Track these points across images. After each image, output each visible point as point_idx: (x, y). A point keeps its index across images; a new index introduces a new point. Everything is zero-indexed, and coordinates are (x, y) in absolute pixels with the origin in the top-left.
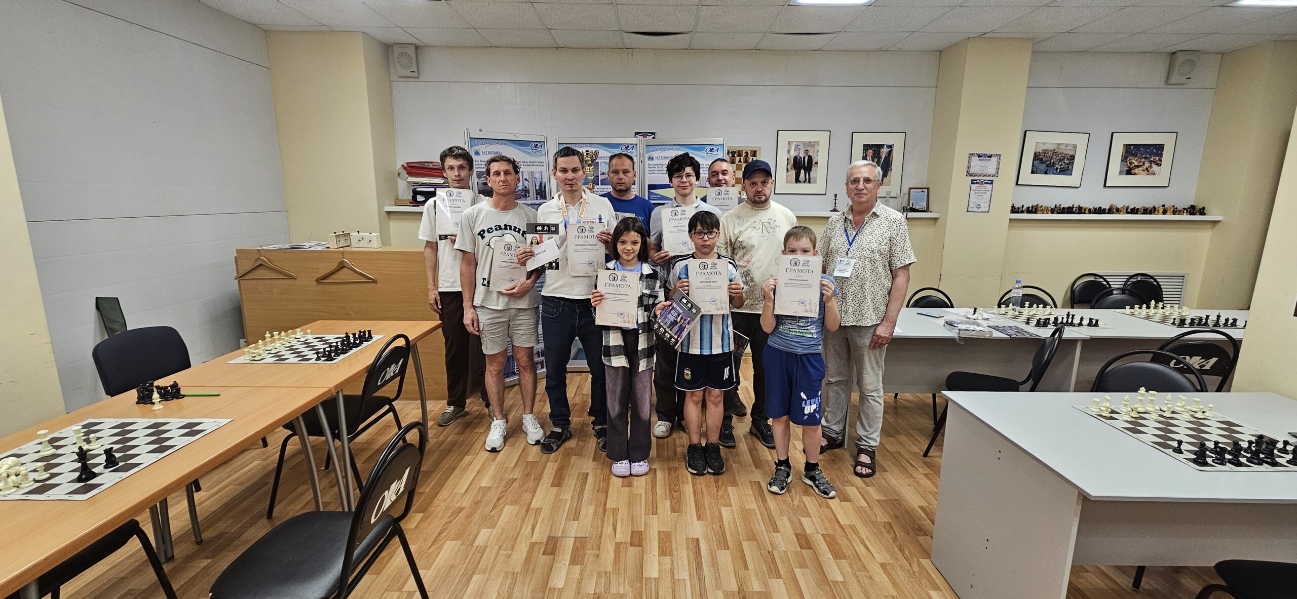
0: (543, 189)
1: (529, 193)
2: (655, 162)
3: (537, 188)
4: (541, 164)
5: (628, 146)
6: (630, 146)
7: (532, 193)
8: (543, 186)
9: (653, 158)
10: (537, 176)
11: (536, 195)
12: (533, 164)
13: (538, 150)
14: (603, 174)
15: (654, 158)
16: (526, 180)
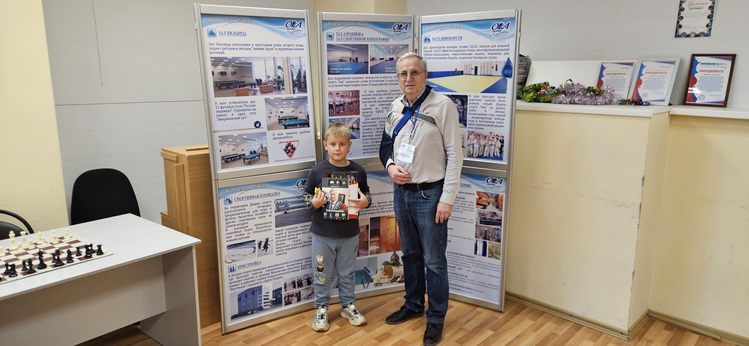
0: (302, 79)
1: (283, 85)
2: (432, 44)
3: (295, 78)
4: (300, 48)
5: (401, 25)
6: (404, 26)
7: (288, 84)
8: (302, 75)
9: (429, 40)
10: (295, 62)
11: (293, 87)
12: (289, 48)
13: (296, 29)
14: (373, 59)
15: (431, 40)
16: (279, 68)
